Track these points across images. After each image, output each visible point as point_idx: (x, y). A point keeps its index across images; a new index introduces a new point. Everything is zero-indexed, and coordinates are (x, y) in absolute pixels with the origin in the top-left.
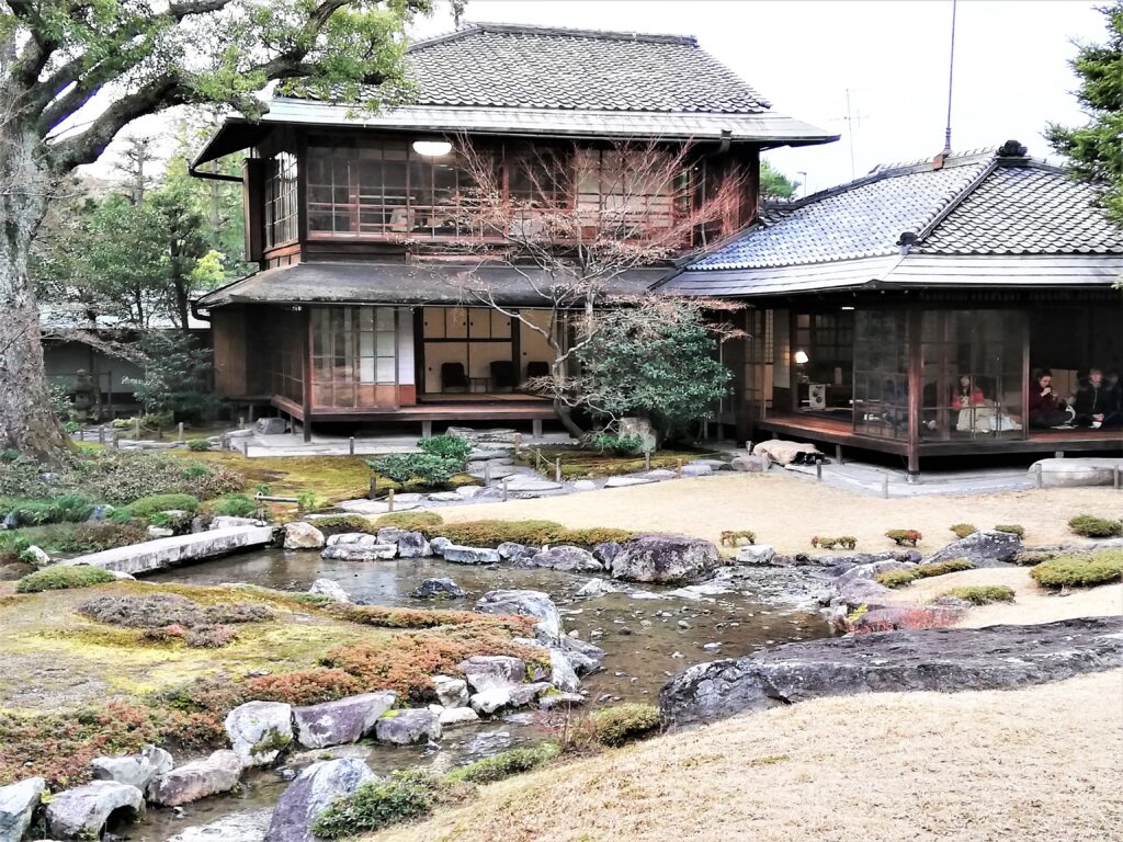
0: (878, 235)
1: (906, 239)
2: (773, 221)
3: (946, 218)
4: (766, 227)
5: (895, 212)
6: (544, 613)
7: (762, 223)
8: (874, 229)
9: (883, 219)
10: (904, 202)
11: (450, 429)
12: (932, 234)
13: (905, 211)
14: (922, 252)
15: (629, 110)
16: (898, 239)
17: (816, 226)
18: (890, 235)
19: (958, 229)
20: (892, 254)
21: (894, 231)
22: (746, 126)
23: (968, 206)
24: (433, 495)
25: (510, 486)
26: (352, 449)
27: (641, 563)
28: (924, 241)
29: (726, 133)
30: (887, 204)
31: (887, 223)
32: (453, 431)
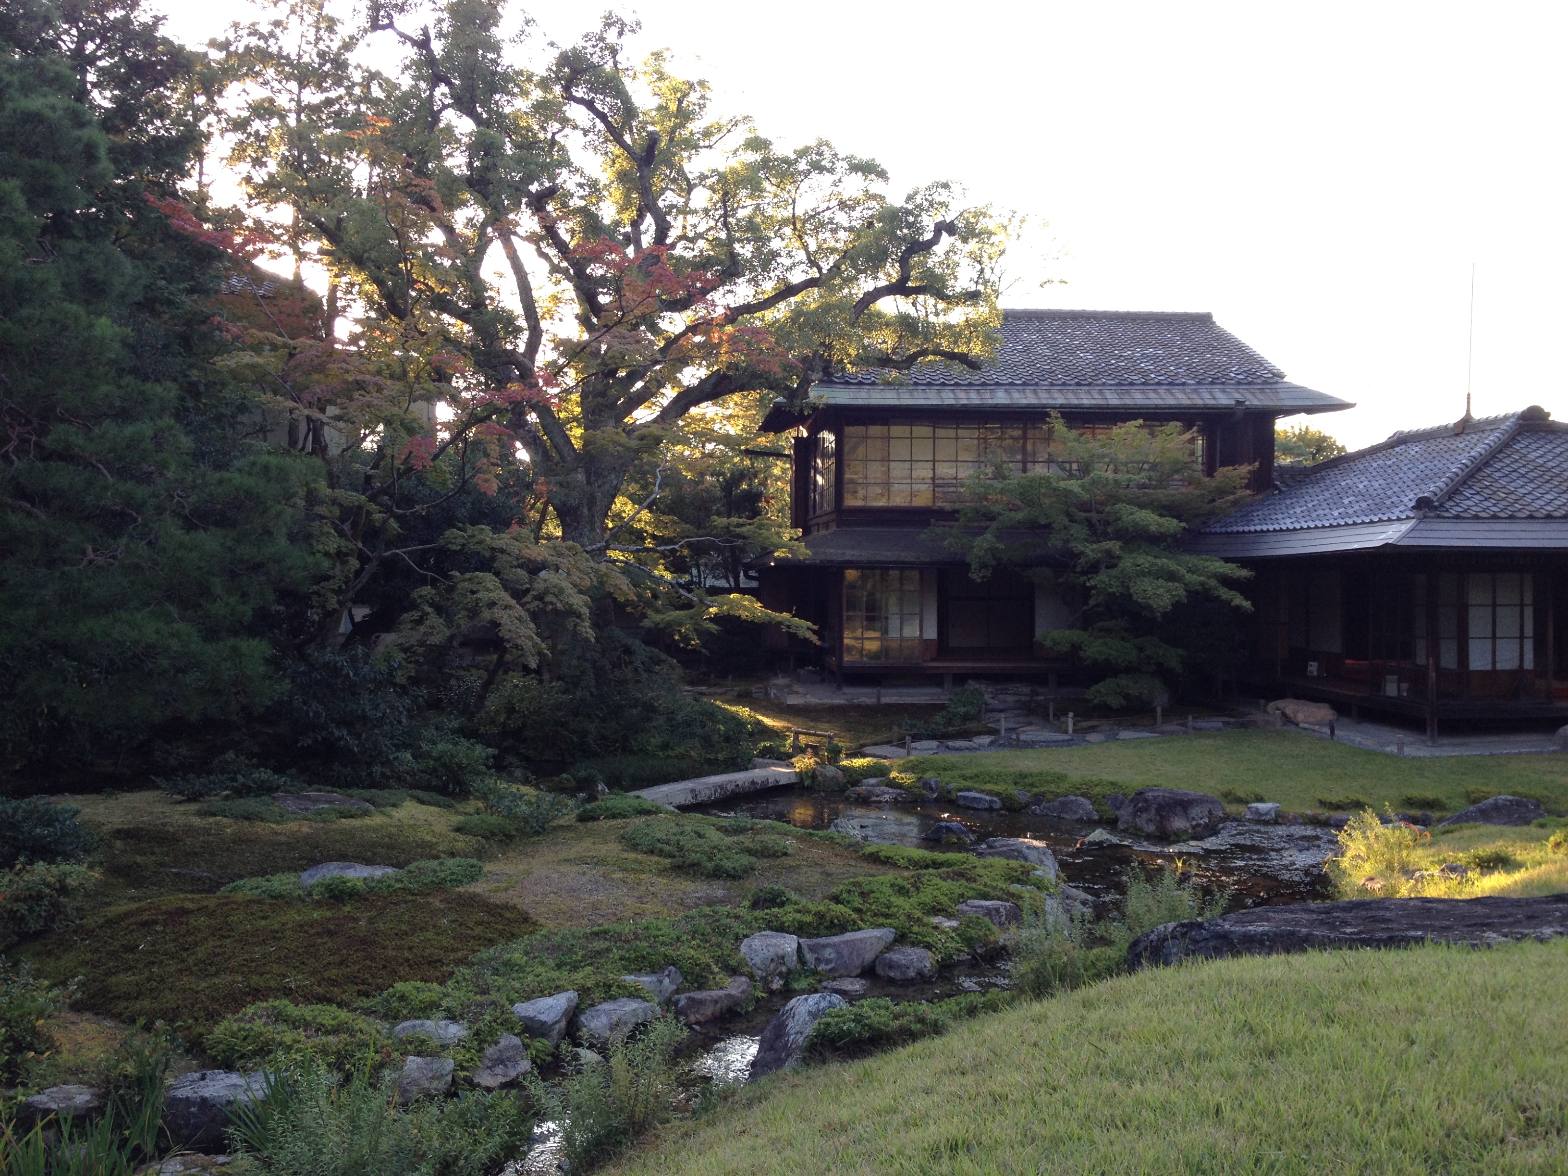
0: (1394, 499)
1: (1422, 504)
2: (1287, 485)
3: (1465, 483)
4: (1281, 492)
5: (1413, 477)
6: (1042, 862)
7: (1276, 488)
8: (1389, 493)
9: (1400, 484)
10: (1422, 467)
11: (970, 682)
12: (1450, 499)
13: (1423, 476)
14: (1438, 517)
15: (1143, 384)
16: (1413, 504)
17: (1332, 491)
18: (1406, 500)
19: (1478, 493)
20: (1408, 518)
21: (1412, 496)
22: (1260, 396)
23: (1488, 471)
24: (951, 743)
25: (1023, 737)
26: (879, 699)
27: (1144, 816)
28: (1441, 505)
29: (1238, 402)
30: (1405, 469)
31: (1404, 487)
32: (972, 685)
